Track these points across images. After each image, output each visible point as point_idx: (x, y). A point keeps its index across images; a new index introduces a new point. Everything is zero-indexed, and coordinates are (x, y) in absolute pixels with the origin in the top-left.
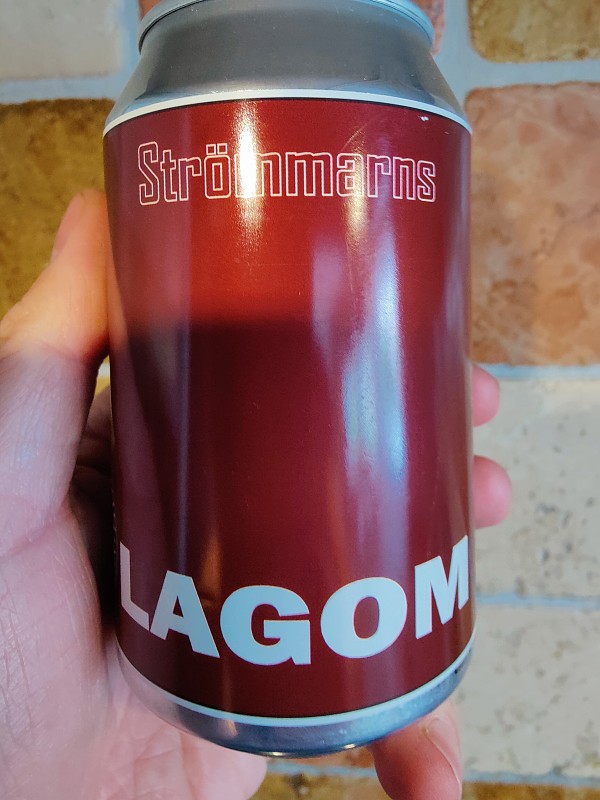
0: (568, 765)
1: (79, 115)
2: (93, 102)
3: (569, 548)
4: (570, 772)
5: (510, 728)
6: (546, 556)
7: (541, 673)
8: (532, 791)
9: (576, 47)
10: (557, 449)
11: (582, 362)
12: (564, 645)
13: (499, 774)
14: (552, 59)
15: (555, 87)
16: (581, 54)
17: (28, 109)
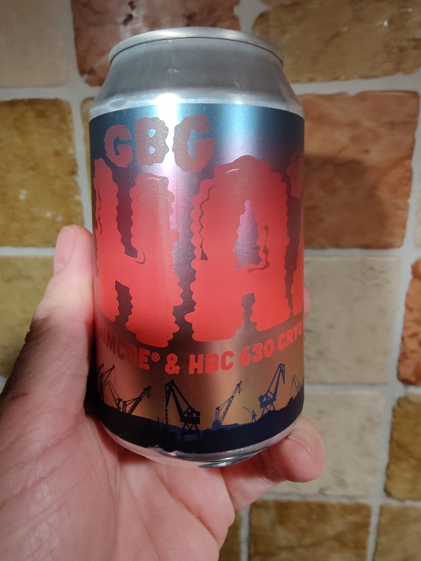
0: (328, 487)
1: (41, 107)
2: (49, 101)
3: (320, 353)
4: (329, 492)
8: (308, 505)
9: (309, 76)
11: (322, 247)
12: (321, 412)
13: (288, 494)
16: (311, 80)
17: (13, 104)
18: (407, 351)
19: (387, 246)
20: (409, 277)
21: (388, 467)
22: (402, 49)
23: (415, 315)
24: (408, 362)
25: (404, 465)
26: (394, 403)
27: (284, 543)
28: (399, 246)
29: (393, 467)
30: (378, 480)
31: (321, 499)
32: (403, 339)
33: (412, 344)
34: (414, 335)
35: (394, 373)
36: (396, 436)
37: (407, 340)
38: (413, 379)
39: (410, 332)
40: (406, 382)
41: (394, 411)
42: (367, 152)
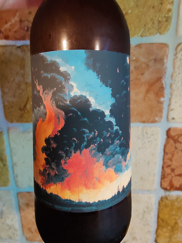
18: (166, 174)
19: (154, 122)
20: (165, 137)
21: (157, 230)
22: (159, 22)
23: (169, 156)
24: (165, 179)
25: (165, 230)
26: (159, 199)
28: (160, 122)
29: (159, 231)
30: (152, 237)
32: (163, 168)
33: (168, 171)
34: (169, 166)
35: (159, 184)
36: (161, 216)
37: (165, 168)
38: (168, 188)
39: (167, 165)
40: (165, 189)
41: (159, 203)
42: (142, 74)
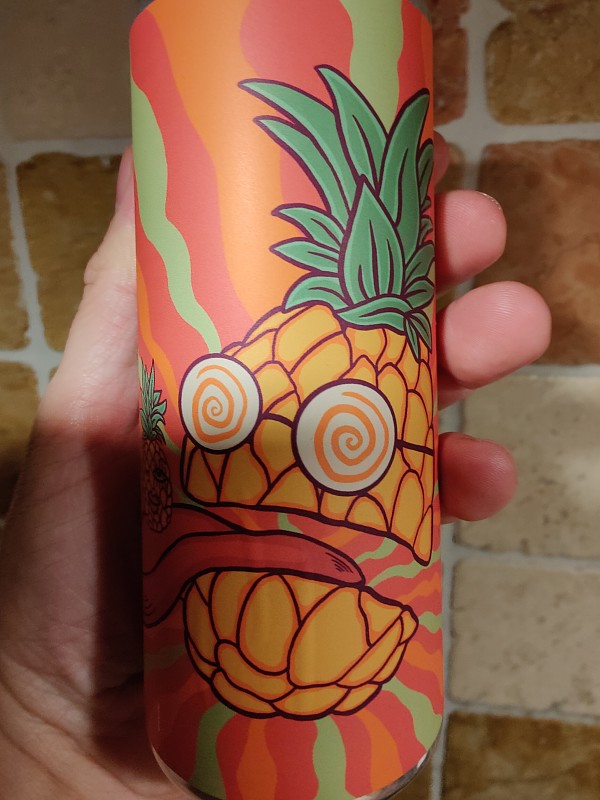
0: (565, 701)
3: (565, 514)
4: (567, 708)
5: (515, 668)
6: (547, 521)
7: (542, 620)
8: (535, 724)
9: (570, 113)
10: (554, 432)
11: (576, 362)
12: (560, 598)
13: (507, 707)
14: (551, 122)
15: (553, 144)
16: (574, 119)
27: (495, 773)
31: (552, 716)
